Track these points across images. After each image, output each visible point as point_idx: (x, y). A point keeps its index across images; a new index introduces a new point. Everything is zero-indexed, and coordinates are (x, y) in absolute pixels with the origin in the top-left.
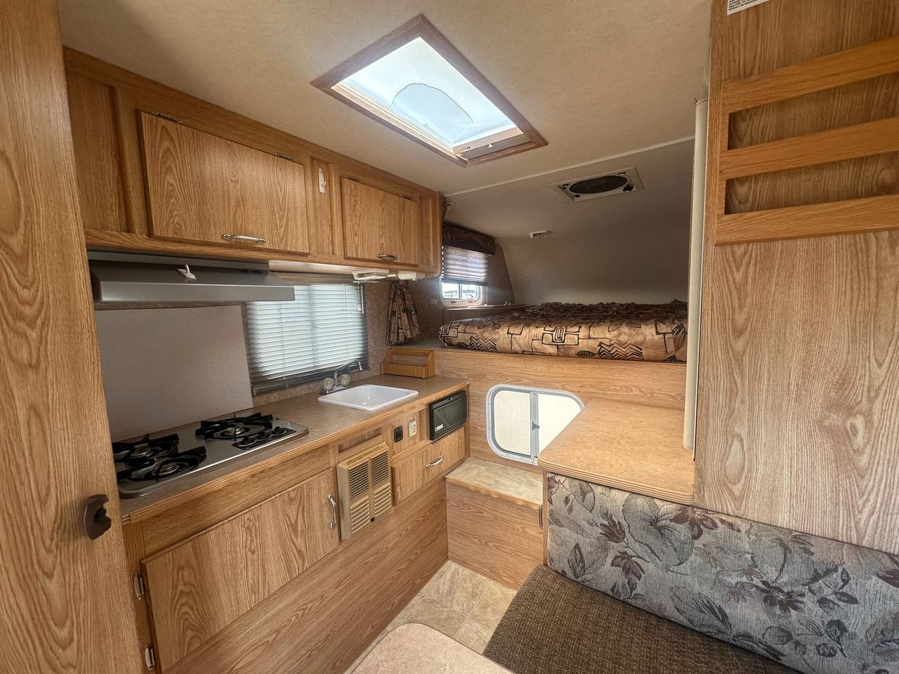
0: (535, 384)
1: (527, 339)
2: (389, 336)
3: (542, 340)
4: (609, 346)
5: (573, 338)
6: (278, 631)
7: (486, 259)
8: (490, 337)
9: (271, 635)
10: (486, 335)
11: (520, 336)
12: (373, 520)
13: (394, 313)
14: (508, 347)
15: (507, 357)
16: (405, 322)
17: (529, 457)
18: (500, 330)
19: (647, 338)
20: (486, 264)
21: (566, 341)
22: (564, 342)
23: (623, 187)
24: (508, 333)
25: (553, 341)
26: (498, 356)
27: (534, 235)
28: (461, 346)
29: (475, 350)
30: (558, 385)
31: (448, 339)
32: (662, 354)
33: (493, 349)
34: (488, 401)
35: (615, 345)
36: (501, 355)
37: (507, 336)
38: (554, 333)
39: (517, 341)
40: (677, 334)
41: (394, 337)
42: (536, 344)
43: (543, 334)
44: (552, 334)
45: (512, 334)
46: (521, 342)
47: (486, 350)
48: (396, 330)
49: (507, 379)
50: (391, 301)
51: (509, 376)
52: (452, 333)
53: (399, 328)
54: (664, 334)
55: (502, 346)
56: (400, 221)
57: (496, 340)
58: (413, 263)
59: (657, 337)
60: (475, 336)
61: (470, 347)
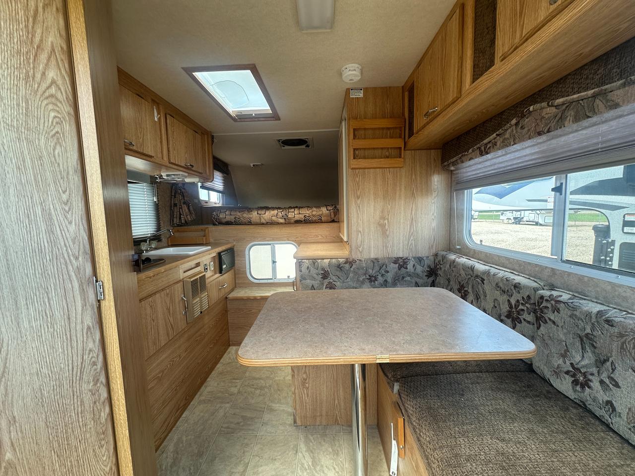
0: (273, 240)
1: (269, 216)
2: (173, 221)
3: (277, 216)
4: (309, 217)
5: (292, 215)
6: (163, 372)
7: (223, 177)
8: (247, 216)
9: (160, 373)
10: (245, 215)
11: (265, 215)
12: (201, 312)
13: (175, 205)
14: (258, 221)
15: (257, 227)
16: (185, 210)
17: (272, 279)
18: (253, 213)
19: (323, 212)
20: (223, 180)
22: (288, 216)
23: (305, 145)
24: (258, 214)
25: (282, 216)
26: (252, 227)
27: (253, 165)
28: (228, 223)
29: (237, 224)
30: (285, 239)
31: (219, 220)
32: (330, 220)
33: (250, 223)
34: (247, 252)
35: (311, 216)
36: (254, 226)
37: (257, 215)
39: (263, 218)
40: (335, 210)
41: (176, 221)
42: (274, 218)
43: (277, 213)
44: (282, 213)
45: (260, 214)
46: (265, 218)
47: (245, 224)
48: (178, 216)
49: (258, 239)
50: (173, 197)
51: (259, 237)
52: (221, 216)
53: (180, 214)
54: (330, 210)
55: (255, 221)
56: (194, 145)
57: (251, 218)
58: (200, 171)
59: (327, 212)
60: (237, 216)
61: (234, 223)
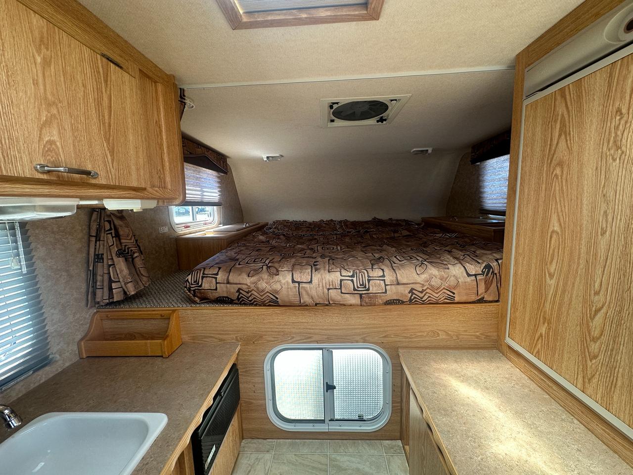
0: (329, 340)
1: (321, 288)
2: (94, 294)
3: (341, 288)
4: (421, 292)
5: (380, 285)
7: (219, 177)
8: (268, 288)
10: (263, 285)
11: (312, 286)
13: (99, 258)
14: (296, 300)
15: (290, 311)
16: (121, 271)
17: (323, 421)
18: (280, 277)
19: (459, 280)
20: (220, 183)
21: (371, 288)
22: (368, 290)
24: (293, 281)
25: (355, 289)
26: (277, 310)
27: (268, 158)
28: (223, 301)
29: (245, 304)
30: (358, 338)
31: (201, 293)
32: (474, 298)
33: (274, 303)
34: (267, 367)
35: (428, 291)
36: (284, 308)
37: (292, 285)
38: (355, 279)
39: (307, 291)
40: (487, 275)
41: (102, 295)
42: (334, 294)
43: (341, 281)
44: (352, 281)
45: (299, 283)
46: (314, 293)
47: (263, 304)
48: (106, 283)
49: (293, 337)
50: (93, 239)
51: (295, 333)
52: (206, 284)
53: (111, 281)
54: (475, 275)
55: (286, 299)
56: (99, 103)
57: (277, 292)
58: (135, 184)
59: (469, 279)
60: (244, 287)
61: (237, 301)
